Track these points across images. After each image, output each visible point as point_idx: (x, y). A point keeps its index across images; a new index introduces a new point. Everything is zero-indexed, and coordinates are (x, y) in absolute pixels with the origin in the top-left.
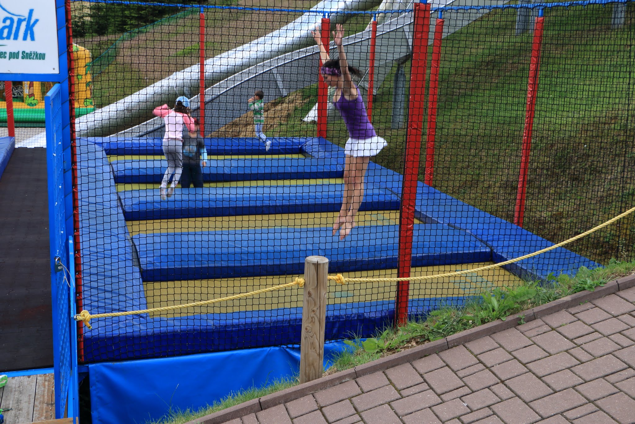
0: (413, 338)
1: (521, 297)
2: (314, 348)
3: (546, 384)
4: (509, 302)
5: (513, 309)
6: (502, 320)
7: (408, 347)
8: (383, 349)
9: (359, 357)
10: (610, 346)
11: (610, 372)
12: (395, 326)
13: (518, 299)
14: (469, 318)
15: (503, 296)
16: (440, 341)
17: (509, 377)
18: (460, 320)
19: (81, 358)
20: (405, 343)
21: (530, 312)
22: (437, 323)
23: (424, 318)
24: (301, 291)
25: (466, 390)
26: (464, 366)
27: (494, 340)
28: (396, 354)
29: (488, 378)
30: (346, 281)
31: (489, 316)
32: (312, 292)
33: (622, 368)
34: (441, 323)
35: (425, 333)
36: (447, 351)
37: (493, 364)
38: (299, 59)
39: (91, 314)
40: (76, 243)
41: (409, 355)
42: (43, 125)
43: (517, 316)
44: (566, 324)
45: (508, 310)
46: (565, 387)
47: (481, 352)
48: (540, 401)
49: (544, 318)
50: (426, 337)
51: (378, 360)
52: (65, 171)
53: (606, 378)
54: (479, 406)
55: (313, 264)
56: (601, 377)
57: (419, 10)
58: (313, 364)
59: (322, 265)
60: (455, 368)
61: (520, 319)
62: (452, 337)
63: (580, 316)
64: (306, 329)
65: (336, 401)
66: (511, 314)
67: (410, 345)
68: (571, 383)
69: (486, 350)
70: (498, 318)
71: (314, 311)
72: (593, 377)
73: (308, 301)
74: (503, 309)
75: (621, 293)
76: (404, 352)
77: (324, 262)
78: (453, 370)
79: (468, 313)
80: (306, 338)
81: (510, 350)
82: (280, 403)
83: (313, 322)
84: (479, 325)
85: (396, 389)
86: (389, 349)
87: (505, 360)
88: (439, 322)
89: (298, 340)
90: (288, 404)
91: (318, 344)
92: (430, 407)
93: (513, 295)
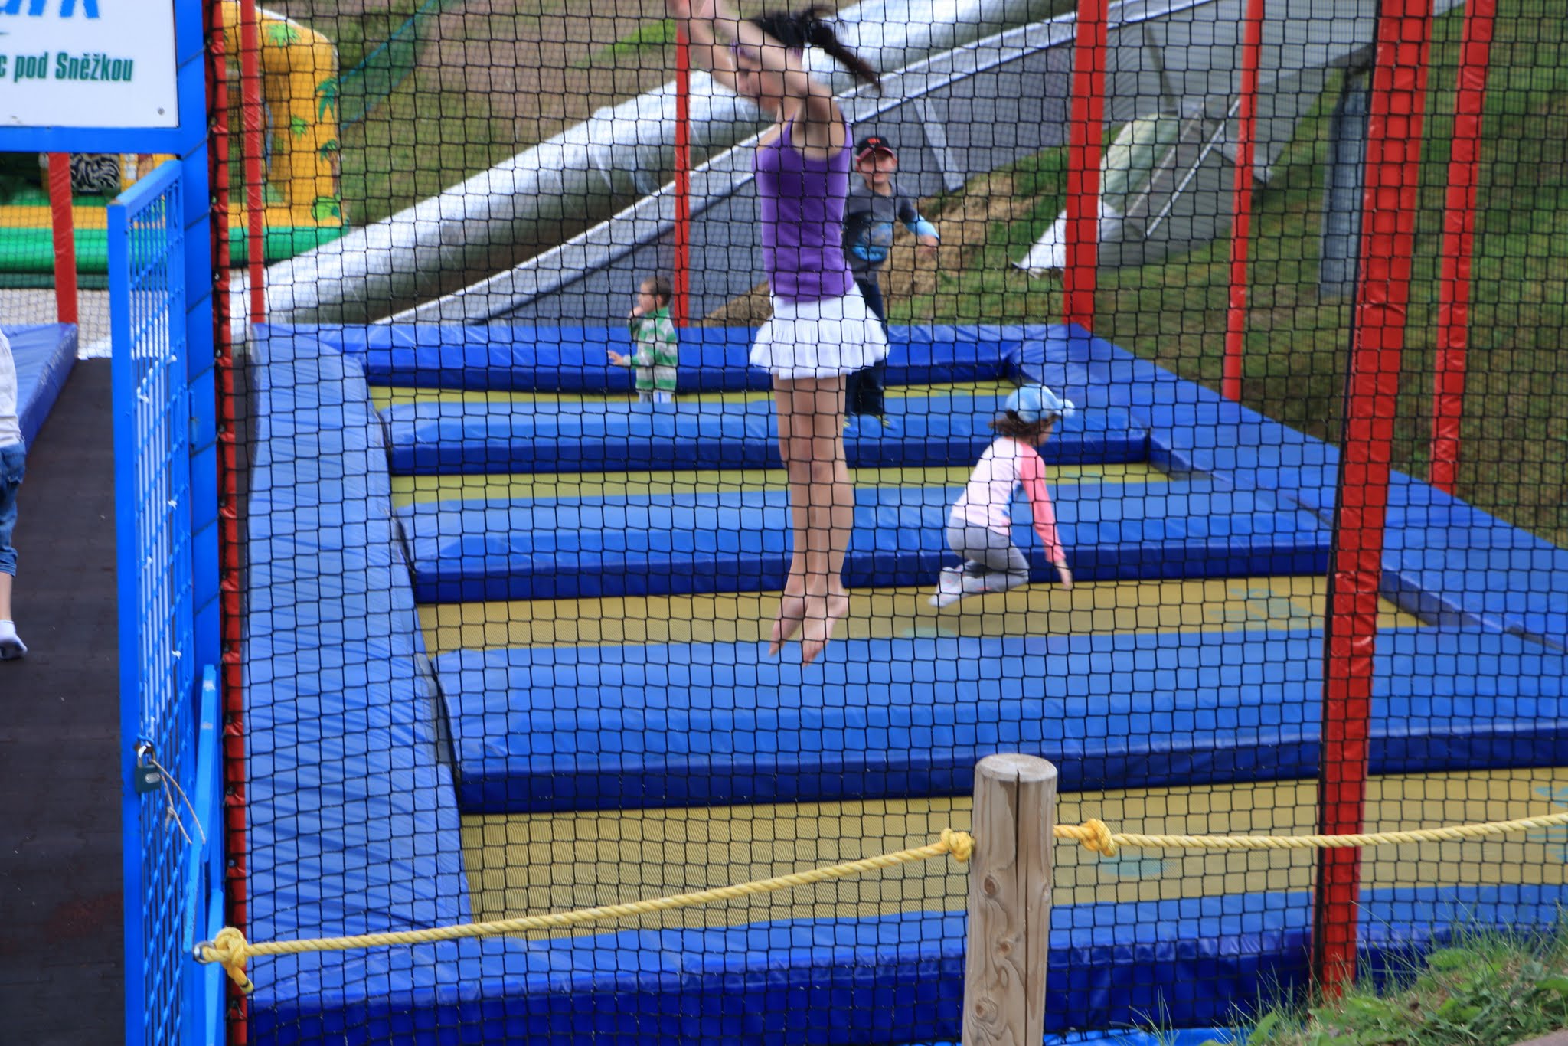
30: (1118, 843)
32: (999, 880)
40: (229, 690)
55: (1004, 784)
64: (979, 1009)
71: (1004, 947)
73: (984, 912)
77: (1042, 777)
80: (977, 1039)
83: (1000, 985)
88: (1459, 992)
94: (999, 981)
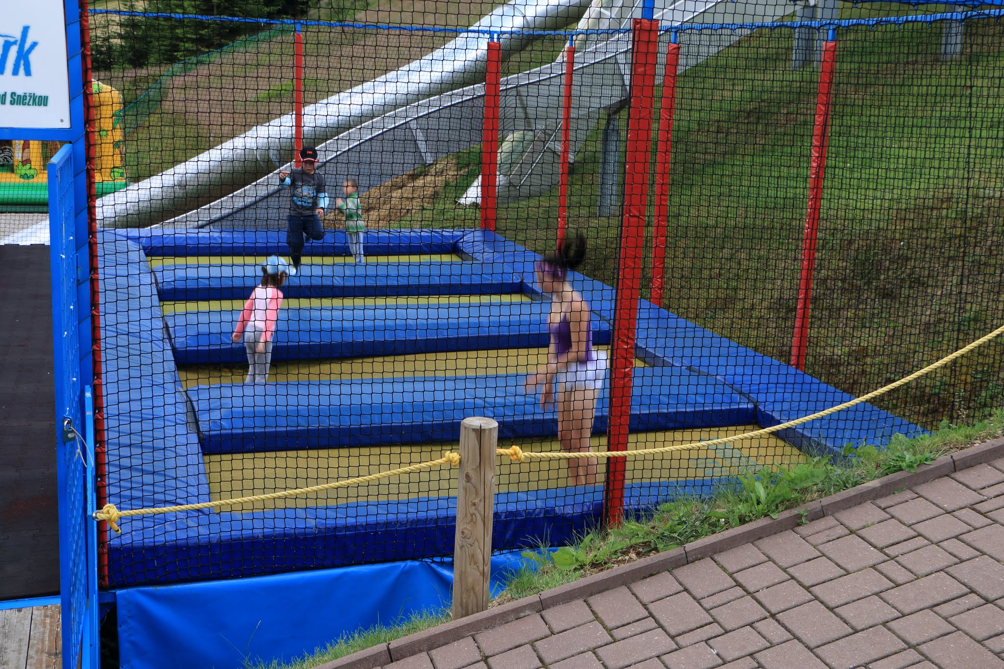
0: (631, 547)
1: (801, 481)
2: (475, 563)
3: (842, 618)
4: (783, 490)
5: (789, 501)
6: (772, 518)
7: (623, 561)
8: (585, 565)
9: (546, 578)
10: (943, 559)
11: (942, 600)
12: (603, 528)
13: (796, 484)
14: (720, 515)
15: (773, 480)
16: (674, 551)
17: (783, 608)
18: (706, 518)
19: (104, 580)
20: (619, 554)
21: (815, 505)
22: (670, 523)
23: (650, 516)
24: (455, 473)
25: (715, 629)
26: (711, 591)
27: (759, 549)
28: (605, 572)
29: (750, 610)
30: (527, 457)
31: (751, 512)
32: (472, 474)
33: (960, 593)
34: (676, 523)
35: (651, 538)
36: (685, 567)
37: (758, 588)
38: (452, 105)
39: (120, 509)
40: (97, 397)
41: (626, 573)
42: (45, 209)
43: (795, 511)
44: (873, 524)
45: (782, 502)
46: (871, 623)
47: (739, 568)
48: (831, 646)
49: (837, 515)
50: (653, 546)
51: (577, 582)
52: (79, 283)
53: (936, 609)
54: (737, 654)
55: (474, 430)
56: (927, 608)
57: (640, 30)
58: (473, 589)
59: (487, 432)
60: (698, 592)
61: (799, 516)
62: (693, 545)
63: (895, 511)
64: (463, 533)
65: (510, 646)
66: (786, 509)
67: (627, 558)
68: (880, 617)
69: (747, 565)
70: (766, 515)
71: (474, 504)
72: (915, 607)
73: (465, 489)
74: (773, 502)
75: (959, 475)
76: (617, 569)
77: (491, 427)
78: (694, 598)
79: (719, 507)
80: (462, 547)
81: (785, 565)
82: (420, 651)
83: (473, 522)
84: (735, 526)
85: (605, 627)
86: (594, 565)
87: (776, 581)
88: (673, 520)
89: (449, 550)
90: (434, 652)
91: (481, 557)
92: (658, 657)
93: (790, 479)
94: (472, 520)
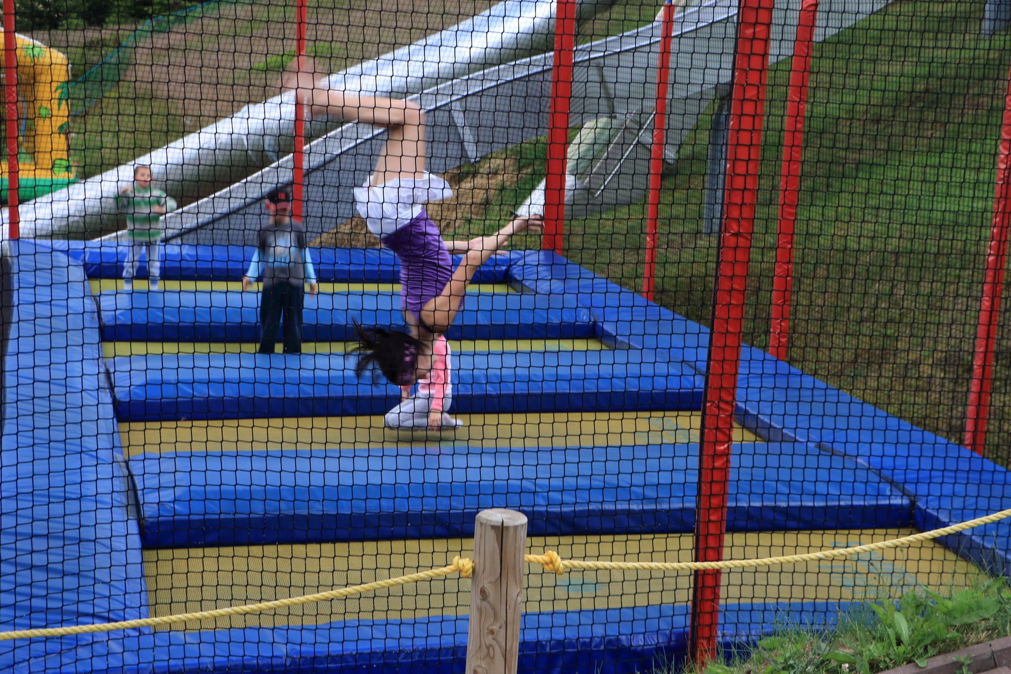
1: (962, 614)
4: (937, 626)
5: (944, 641)
6: (917, 666)
13: (955, 618)
14: (843, 659)
15: (921, 609)
18: (823, 662)
21: (983, 650)
22: (770, 667)
23: (745, 656)
30: (566, 567)
31: (888, 655)
32: (489, 589)
34: (780, 667)
43: (952, 657)
45: (934, 644)
55: (494, 527)
59: (511, 531)
61: (958, 665)
64: (475, 672)
66: (939, 653)
70: (910, 661)
71: (492, 632)
73: (480, 610)
74: (920, 641)
77: (518, 523)
79: (843, 646)
83: (490, 657)
88: (776, 662)
93: (945, 610)
